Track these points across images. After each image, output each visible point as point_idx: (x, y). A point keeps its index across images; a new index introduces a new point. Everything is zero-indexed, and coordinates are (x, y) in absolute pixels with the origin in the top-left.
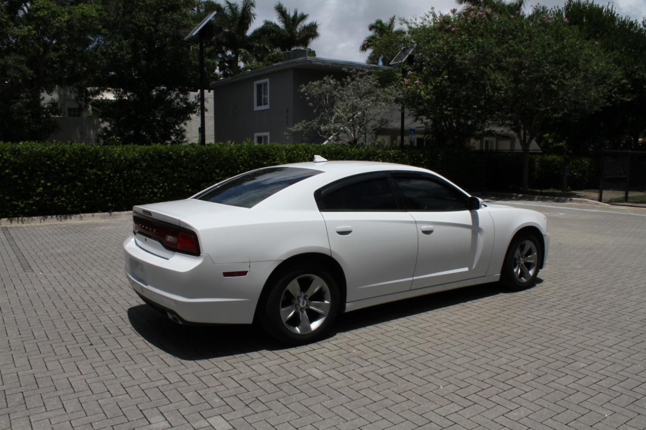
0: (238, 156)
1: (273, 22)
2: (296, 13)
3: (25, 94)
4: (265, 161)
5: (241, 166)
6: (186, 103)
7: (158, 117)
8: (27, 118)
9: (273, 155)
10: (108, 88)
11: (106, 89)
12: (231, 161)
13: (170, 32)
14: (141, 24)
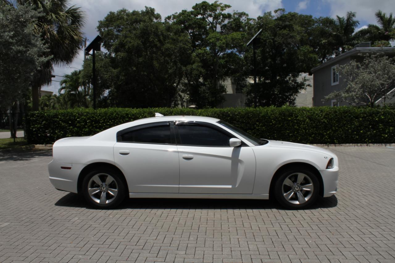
0: (271, 115)
1: (375, 25)
2: (391, 16)
3: (207, 82)
4: (290, 117)
5: (273, 121)
6: (295, 83)
7: (276, 92)
8: (207, 95)
9: (295, 114)
10: (250, 77)
11: (249, 77)
12: (267, 118)
13: (281, 41)
14: (265, 39)
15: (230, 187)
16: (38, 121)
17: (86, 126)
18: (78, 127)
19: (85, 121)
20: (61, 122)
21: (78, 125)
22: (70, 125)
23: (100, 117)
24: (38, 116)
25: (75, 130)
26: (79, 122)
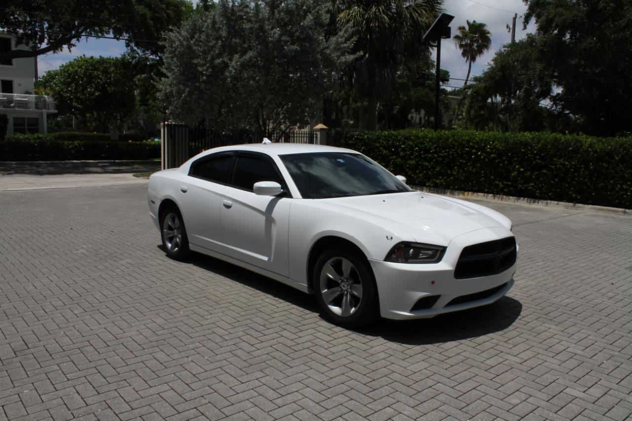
15: (266, 259)
16: (358, 145)
17: (412, 157)
18: (402, 157)
19: (412, 148)
20: (382, 148)
21: (402, 154)
22: (394, 153)
23: (430, 143)
24: (357, 139)
25: (399, 161)
26: (404, 150)
